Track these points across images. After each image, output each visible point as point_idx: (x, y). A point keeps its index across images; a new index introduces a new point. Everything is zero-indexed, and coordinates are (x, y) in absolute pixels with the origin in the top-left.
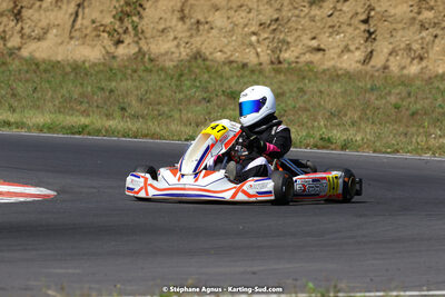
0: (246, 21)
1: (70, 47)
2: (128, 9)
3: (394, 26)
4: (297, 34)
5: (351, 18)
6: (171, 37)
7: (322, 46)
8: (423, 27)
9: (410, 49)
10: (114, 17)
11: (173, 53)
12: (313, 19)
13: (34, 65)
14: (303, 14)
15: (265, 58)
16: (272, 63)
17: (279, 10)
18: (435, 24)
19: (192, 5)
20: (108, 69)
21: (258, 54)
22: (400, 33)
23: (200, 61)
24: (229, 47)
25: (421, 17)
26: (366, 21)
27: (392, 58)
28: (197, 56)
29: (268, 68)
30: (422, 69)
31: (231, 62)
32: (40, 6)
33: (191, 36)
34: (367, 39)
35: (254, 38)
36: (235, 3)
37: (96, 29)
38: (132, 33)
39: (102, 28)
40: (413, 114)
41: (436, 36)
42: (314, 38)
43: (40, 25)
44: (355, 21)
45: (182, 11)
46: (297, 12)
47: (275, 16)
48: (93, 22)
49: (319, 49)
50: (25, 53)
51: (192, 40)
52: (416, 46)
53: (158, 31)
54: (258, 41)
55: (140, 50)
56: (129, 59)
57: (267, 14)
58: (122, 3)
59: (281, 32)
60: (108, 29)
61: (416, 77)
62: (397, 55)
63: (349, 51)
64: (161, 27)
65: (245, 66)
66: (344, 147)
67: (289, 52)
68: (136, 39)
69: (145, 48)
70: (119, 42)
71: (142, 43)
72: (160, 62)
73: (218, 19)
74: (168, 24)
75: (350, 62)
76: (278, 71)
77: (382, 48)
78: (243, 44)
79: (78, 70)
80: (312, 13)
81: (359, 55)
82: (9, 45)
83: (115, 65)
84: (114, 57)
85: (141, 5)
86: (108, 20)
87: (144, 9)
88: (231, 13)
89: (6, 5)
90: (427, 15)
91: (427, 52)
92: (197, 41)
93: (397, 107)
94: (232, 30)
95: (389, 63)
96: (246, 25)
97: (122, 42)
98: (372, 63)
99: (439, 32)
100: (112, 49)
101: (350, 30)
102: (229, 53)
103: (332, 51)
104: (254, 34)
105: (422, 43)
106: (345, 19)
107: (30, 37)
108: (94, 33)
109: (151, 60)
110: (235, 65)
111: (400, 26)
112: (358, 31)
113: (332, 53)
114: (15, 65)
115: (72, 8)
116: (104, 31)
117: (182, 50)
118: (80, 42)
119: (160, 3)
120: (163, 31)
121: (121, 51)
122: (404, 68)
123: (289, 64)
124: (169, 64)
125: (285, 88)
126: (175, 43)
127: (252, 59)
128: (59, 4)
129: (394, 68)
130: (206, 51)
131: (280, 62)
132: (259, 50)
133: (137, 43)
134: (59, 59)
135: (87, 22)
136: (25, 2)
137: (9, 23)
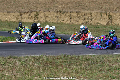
0: (53, 16)
1: (28, 20)
3: (74, 17)
4: (60, 18)
8: (78, 17)
9: (76, 20)
12: (63, 16)
13: (23, 23)
14: (61, 15)
15: (56, 22)
17: (58, 15)
18: (80, 17)
26: (70, 16)
28: (46, 21)
29: (56, 23)
36: (52, 14)
38: (37, 18)
40: (77, 29)
41: (80, 19)
43: (24, 17)
44: (69, 16)
45: (44, 15)
49: (64, 20)
50: (22, 21)
57: (56, 15)
59: (58, 18)
61: (77, 24)
65: (53, 23)
66: (67, 34)
67: (59, 21)
70: (35, 19)
71: (39, 20)
73: (49, 16)
75: (68, 22)
76: (58, 23)
77: (72, 20)
78: (53, 20)
81: (69, 21)
82: (20, 20)
85: (38, 14)
86: (34, 16)
89: (19, 14)
90: (79, 15)
91: (79, 21)
92: (46, 19)
93: (74, 28)
94: (51, 18)
98: (71, 22)
100: (34, 20)
102: (51, 21)
104: (54, 18)
105: (78, 19)
106: (67, 16)
107: (23, 19)
112: (69, 18)
113: (65, 21)
115: (29, 15)
116: (33, 18)
118: (30, 19)
120: (41, 18)
121: (36, 21)
124: (42, 22)
125: (59, 26)
126: (43, 19)
127: (54, 22)
128: (27, 14)
129: (74, 23)
130: (48, 20)
132: (55, 20)
134: (27, 22)
135: (31, 17)
136: (22, 14)
137: (20, 17)
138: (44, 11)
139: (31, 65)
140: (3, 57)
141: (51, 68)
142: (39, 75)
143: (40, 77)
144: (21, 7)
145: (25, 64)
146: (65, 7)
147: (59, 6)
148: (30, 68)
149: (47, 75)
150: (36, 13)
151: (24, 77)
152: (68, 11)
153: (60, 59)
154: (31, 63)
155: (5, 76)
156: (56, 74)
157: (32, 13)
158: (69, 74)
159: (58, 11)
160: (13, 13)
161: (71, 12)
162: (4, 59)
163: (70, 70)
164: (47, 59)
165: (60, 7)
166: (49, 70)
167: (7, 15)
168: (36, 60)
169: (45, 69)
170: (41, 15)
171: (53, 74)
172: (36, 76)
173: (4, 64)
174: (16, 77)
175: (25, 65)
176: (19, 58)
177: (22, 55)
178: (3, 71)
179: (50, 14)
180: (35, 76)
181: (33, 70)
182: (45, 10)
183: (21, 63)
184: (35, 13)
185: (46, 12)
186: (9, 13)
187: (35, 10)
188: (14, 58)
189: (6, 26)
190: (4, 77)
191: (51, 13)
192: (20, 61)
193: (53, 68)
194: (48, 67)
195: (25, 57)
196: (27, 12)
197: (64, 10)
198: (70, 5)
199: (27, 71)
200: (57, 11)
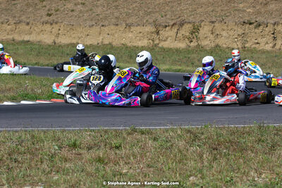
1: (175, 43)
2: (194, 30)
4: (250, 38)
5: (268, 33)
11: (209, 45)
12: (256, 33)
13: (163, 49)
14: (252, 32)
15: (240, 46)
16: (242, 48)
17: (244, 30)
19: (215, 29)
20: (188, 51)
24: (228, 43)
26: (273, 34)
28: (217, 46)
31: (229, 48)
32: (165, 30)
33: (215, 39)
34: (274, 40)
35: (236, 40)
36: (230, 28)
37: (183, 37)
38: (196, 38)
39: (185, 37)
42: (256, 40)
43: (165, 36)
44: (270, 34)
45: (212, 31)
46: (250, 31)
47: (243, 32)
48: (183, 35)
49: (258, 43)
50: (160, 45)
55: (198, 44)
56: (195, 47)
57: (240, 31)
58: (192, 28)
59: (245, 38)
60: (187, 37)
63: (268, 43)
64: (205, 36)
67: (248, 44)
68: (197, 40)
69: (200, 44)
70: (192, 41)
71: (199, 42)
72: (205, 48)
73: (224, 34)
74: (207, 35)
75: (268, 47)
76: (244, 51)
77: (279, 42)
78: (233, 41)
79: (178, 51)
80: (255, 31)
81: (271, 45)
82: (155, 43)
83: (190, 49)
84: (190, 47)
85: (198, 29)
86: (188, 34)
87: (199, 31)
88: (228, 31)
89: (154, 30)
92: (217, 41)
94: (229, 37)
95: (281, 48)
96: (233, 35)
98: (275, 47)
100: (189, 44)
101: (268, 37)
102: (228, 45)
104: (236, 38)
106: (266, 33)
107: (162, 40)
108: (183, 39)
109: (202, 47)
112: (271, 37)
113: (261, 45)
114: (157, 49)
115: (176, 30)
117: (212, 44)
118: (178, 41)
120: (206, 38)
121: (192, 44)
123: (248, 48)
124: (208, 49)
126: (210, 41)
127: (236, 47)
128: (172, 29)
130: (220, 44)
131: (245, 48)
132: (238, 44)
133: (197, 42)
134: (171, 47)
135: (181, 35)
136: (160, 28)
137: (155, 36)
138: (213, 22)
139: (182, 148)
140: (116, 131)
141: (229, 154)
142: (201, 171)
143: (202, 178)
144: (157, 12)
145: (168, 147)
146: (261, 13)
147: (248, 10)
148: (179, 155)
149: (220, 172)
150: (194, 26)
151: (166, 177)
152: (269, 21)
153: (249, 133)
154: (181, 144)
155: (121, 174)
156: (239, 169)
157: (184, 27)
158: (272, 170)
159: (244, 22)
160: (139, 27)
161: (274, 24)
162: (118, 134)
163: (274, 159)
164: (219, 135)
165: (250, 12)
166: (223, 161)
167: (124, 31)
168: (192, 136)
169: (215, 159)
170: (205, 30)
171: (233, 171)
172: (194, 175)
173: (117, 148)
174: (145, 176)
175: (167, 149)
176: (154, 131)
177: (160, 124)
178: (116, 163)
179: (225, 28)
180: (190, 176)
181: (186, 159)
182: (214, 19)
183: (157, 144)
184: (191, 26)
185: (216, 24)
186: (129, 26)
187: (191, 19)
188: (143, 133)
189: (122, 57)
190: (119, 177)
191: (227, 26)
192: (155, 139)
193: (233, 157)
194: (220, 154)
195: (167, 130)
196: (172, 23)
197: (260, 19)
198: (272, 6)
199: (173, 163)
200: (242, 20)
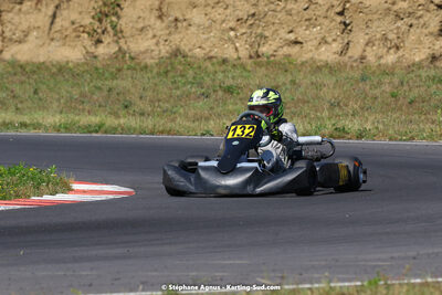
0: (223, 17)
1: (50, 48)
2: (106, 9)
3: (370, 17)
4: (273, 29)
5: (327, 11)
6: (150, 35)
7: (300, 39)
8: (398, 17)
9: (386, 39)
10: (93, 18)
11: (152, 51)
12: (289, 13)
14: (279, 8)
15: (243, 53)
16: (251, 57)
17: (255, 5)
18: (410, 13)
19: (169, 4)
20: (91, 69)
21: (236, 49)
22: (376, 24)
23: (179, 57)
24: (209, 43)
25: (395, 8)
26: (341, 13)
27: (368, 49)
28: (177, 53)
30: (399, 58)
31: (211, 58)
32: (20, 10)
33: (170, 34)
34: (344, 30)
35: (232, 33)
37: (75, 30)
38: (112, 32)
39: (81, 29)
41: (411, 26)
42: (291, 32)
43: (20, 28)
44: (331, 14)
45: (160, 9)
46: (273, 7)
47: (252, 12)
48: (73, 23)
49: (296, 42)
50: (7, 55)
51: (171, 38)
52: (391, 36)
53: (137, 29)
54: (236, 37)
55: (120, 48)
56: (111, 58)
57: (244, 10)
58: (101, 3)
59: (259, 26)
60: (87, 29)
61: (394, 66)
62: (374, 45)
63: (326, 42)
64: (141, 25)
65: (225, 61)
67: (267, 46)
68: (115, 38)
69: (125, 47)
70: (99, 41)
71: (122, 41)
72: (141, 60)
73: (196, 16)
74: (147, 23)
75: (328, 54)
76: (259, 65)
77: (359, 39)
78: (221, 39)
79: (62, 69)
80: (289, 7)
81: (336, 47)
83: (99, 65)
84: (95, 57)
85: (119, 5)
86: (87, 21)
87: (122, 9)
88: (209, 9)
90: (402, 5)
91: (403, 41)
92: (176, 38)
94: (210, 27)
95: (366, 53)
96: (224, 21)
97: (101, 42)
98: (350, 53)
99: (414, 22)
100: (92, 49)
101: (326, 22)
102: (208, 49)
103: (309, 43)
104: (232, 29)
105: (398, 33)
106: (321, 12)
107: (11, 40)
108: (74, 34)
109: (132, 58)
110: (215, 60)
111: (376, 17)
112: (334, 23)
113: (308, 46)
115: (51, 10)
116: (83, 32)
117: (162, 47)
118: (61, 43)
119: (138, 3)
120: (142, 30)
121: (101, 50)
122: (381, 57)
123: (268, 58)
124: (150, 62)
126: (154, 41)
127: (230, 53)
128: (39, 6)
129: (371, 58)
130: (185, 48)
131: (259, 56)
132: (237, 45)
133: (117, 42)
134: (42, 60)
135: (67, 24)
136: (5, 6)
170: (139, 8)
